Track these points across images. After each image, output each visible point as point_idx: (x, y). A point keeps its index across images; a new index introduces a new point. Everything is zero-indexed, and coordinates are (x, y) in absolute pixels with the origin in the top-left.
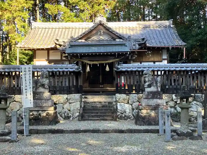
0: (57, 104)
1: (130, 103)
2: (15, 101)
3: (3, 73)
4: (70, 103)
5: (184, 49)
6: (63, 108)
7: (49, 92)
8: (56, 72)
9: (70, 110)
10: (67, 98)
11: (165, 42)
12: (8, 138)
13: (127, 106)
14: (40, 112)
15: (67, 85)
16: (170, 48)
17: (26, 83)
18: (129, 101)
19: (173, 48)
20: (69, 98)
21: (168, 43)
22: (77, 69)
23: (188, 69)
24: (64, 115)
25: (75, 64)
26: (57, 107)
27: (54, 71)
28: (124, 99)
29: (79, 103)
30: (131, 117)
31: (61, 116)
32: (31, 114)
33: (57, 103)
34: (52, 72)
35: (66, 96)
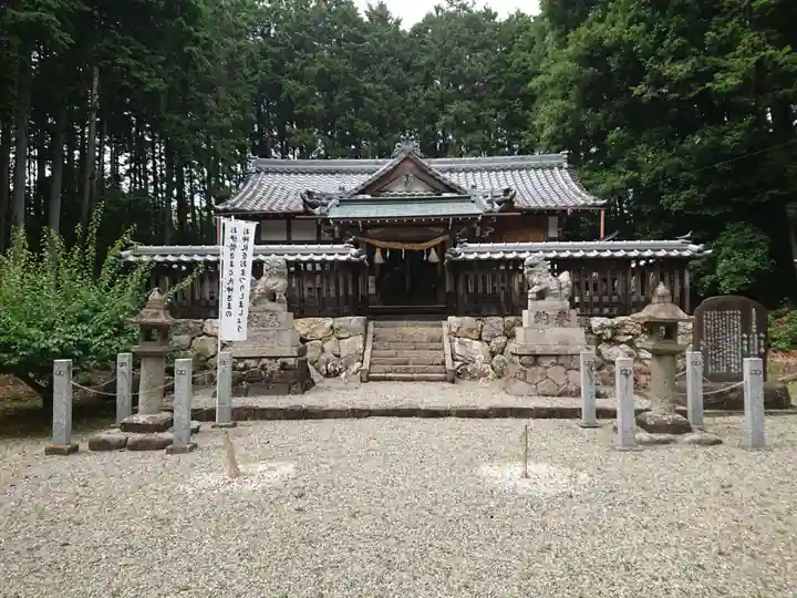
0: (308, 341)
1: (483, 338)
2: (204, 334)
3: (175, 266)
4: (340, 339)
5: (603, 213)
6: (323, 350)
7: (289, 310)
8: (305, 263)
9: (338, 356)
10: (332, 327)
11: (556, 199)
12: (167, 435)
13: (477, 344)
14: (265, 361)
15: (332, 294)
16: (569, 212)
17: (231, 273)
18: (483, 334)
19: (575, 212)
20: (336, 326)
21: (563, 201)
22: (357, 256)
23: (632, 254)
24: (324, 367)
25: (351, 243)
26: (309, 348)
27: (301, 262)
28: (471, 330)
29: (361, 338)
30: (489, 373)
31: (317, 369)
32: (241, 365)
33: (309, 338)
34: (297, 263)
35: (329, 322)
